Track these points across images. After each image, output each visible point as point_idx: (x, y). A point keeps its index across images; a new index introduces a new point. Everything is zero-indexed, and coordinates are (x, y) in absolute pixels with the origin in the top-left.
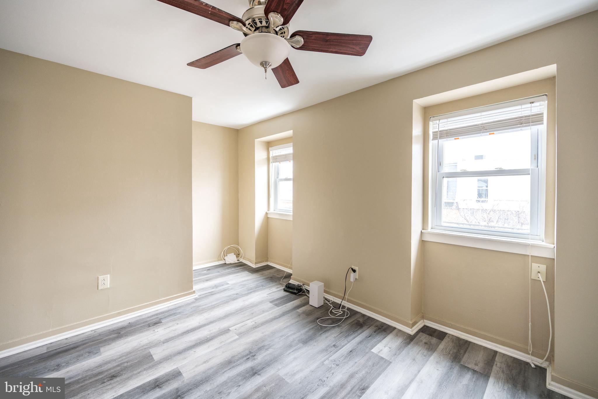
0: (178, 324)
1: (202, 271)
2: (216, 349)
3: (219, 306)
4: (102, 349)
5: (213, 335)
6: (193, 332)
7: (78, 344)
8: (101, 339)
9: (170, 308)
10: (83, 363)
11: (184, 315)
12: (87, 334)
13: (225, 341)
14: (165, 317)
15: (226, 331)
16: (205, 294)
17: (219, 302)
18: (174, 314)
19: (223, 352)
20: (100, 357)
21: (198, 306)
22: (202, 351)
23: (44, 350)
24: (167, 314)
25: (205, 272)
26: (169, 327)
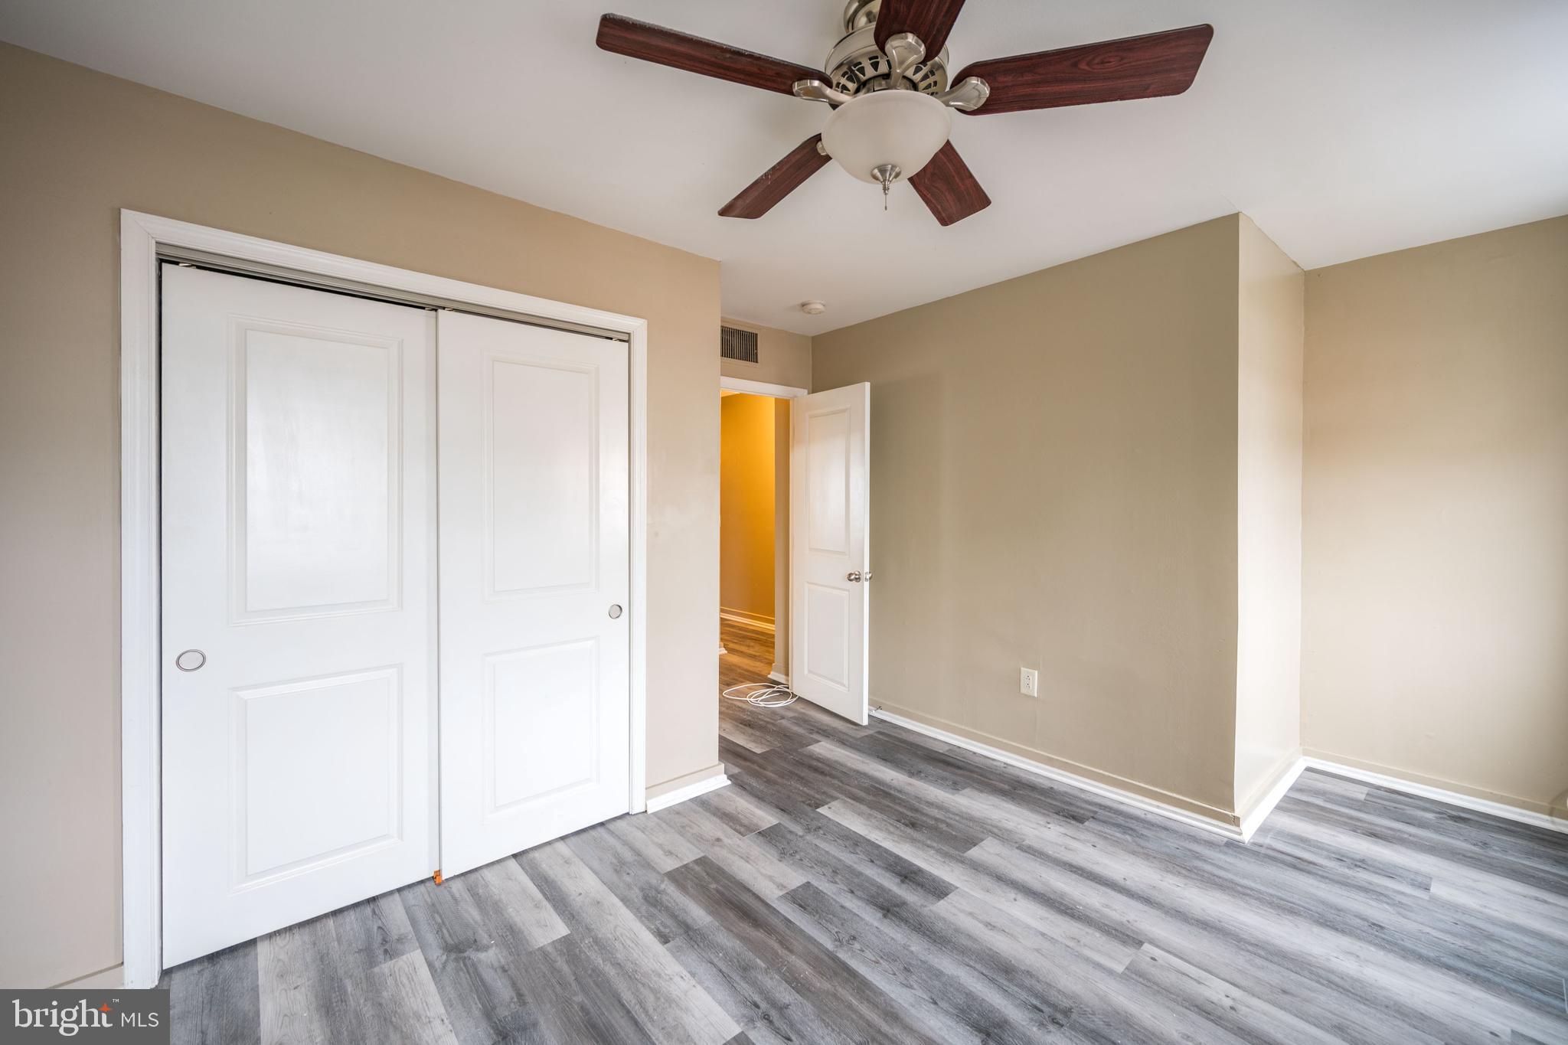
0: (1095, 846)
1: (1425, 809)
2: (1043, 935)
3: (1247, 898)
4: (967, 791)
5: (1093, 915)
6: (1081, 878)
7: (968, 767)
8: (990, 779)
9: (1149, 817)
10: (932, 788)
11: (1139, 845)
12: (995, 763)
13: (1085, 945)
14: (1104, 822)
15: (1129, 938)
16: (1282, 853)
17: (1270, 891)
18: (1126, 829)
19: (1037, 950)
20: (950, 796)
21: (1198, 857)
22: (1025, 912)
23: (942, 749)
24: (1120, 820)
25: (1430, 816)
26: (1074, 838)
